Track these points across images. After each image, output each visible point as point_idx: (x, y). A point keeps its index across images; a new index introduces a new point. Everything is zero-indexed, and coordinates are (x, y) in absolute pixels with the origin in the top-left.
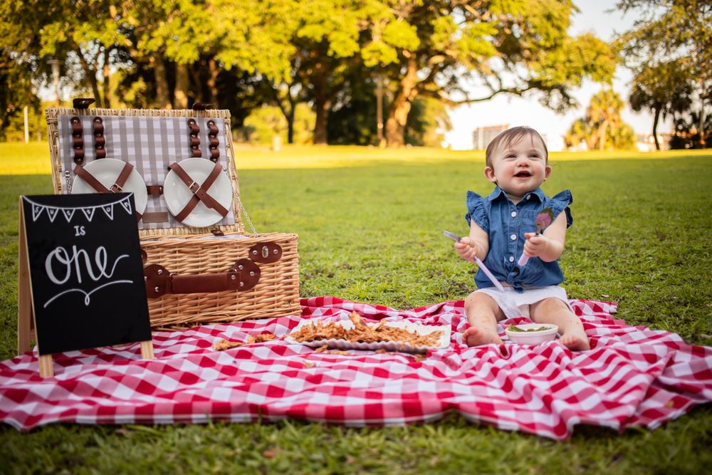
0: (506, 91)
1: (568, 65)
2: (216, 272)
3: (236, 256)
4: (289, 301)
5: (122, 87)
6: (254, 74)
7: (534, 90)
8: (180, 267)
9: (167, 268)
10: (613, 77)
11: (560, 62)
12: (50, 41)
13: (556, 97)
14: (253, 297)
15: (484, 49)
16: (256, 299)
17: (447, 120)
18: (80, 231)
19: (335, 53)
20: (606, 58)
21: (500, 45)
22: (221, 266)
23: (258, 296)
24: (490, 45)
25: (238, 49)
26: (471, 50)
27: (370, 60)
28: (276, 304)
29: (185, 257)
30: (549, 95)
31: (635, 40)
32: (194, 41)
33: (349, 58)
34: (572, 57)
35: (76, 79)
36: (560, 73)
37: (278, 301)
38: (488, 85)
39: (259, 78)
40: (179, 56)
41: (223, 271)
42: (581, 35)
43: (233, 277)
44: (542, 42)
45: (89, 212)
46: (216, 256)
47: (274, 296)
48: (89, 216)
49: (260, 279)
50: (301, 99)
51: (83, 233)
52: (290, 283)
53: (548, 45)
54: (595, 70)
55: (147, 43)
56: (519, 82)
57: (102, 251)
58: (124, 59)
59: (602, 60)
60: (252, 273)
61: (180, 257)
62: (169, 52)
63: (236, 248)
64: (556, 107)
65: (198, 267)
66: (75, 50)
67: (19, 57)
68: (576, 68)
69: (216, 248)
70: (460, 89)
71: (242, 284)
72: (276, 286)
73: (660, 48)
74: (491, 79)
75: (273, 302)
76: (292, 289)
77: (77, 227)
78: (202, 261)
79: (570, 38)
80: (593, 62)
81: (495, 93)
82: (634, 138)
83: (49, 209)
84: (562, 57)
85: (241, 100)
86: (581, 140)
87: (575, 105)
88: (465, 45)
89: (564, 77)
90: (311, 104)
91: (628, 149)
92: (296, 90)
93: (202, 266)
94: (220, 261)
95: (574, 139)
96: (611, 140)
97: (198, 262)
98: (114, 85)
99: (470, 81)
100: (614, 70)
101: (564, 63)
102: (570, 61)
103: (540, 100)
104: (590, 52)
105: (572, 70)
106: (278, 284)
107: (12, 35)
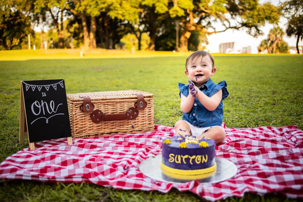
0: (231, 28)
1: (258, 16)
2: (121, 113)
3: (129, 106)
4: (150, 124)
5: (69, 26)
6: (124, 20)
7: (244, 27)
8: (107, 111)
9: (102, 111)
10: (279, 22)
11: (255, 15)
12: (39, 7)
13: (253, 30)
14: (135, 122)
15: (222, 10)
16: (136, 123)
17: (207, 40)
18: (44, 95)
19: (158, 12)
20: (276, 13)
21: (229, 8)
22: (123, 110)
23: (137, 122)
24: (225, 8)
25: (117, 10)
26: (216, 10)
27: (172, 14)
28: (144, 125)
29: (109, 107)
30: (251, 29)
31: (289, 5)
32: (98, 7)
33: (164, 14)
34: (260, 13)
35: (49, 23)
36: (255, 20)
37: (145, 124)
38: (224, 25)
39: (126, 22)
40: (92, 13)
41: (124, 112)
42: (265, 3)
43: (128, 115)
44: (247, 7)
45: (47, 87)
46: (121, 106)
47: (144, 122)
48: (47, 88)
49: (139, 115)
50: (144, 31)
51: (45, 95)
52: (150, 117)
53: (250, 8)
54: (270, 19)
55: (78, 8)
56: (238, 24)
57: (52, 102)
58: (69, 14)
59: (274, 14)
60: (135, 113)
61: (107, 107)
62: (88, 11)
63: (129, 103)
64: (253, 35)
65: (114, 111)
66: (49, 11)
67: (26, 14)
68: (262, 18)
69: (121, 103)
70: (212, 27)
71: (131, 117)
72: (144, 118)
73: (300, 9)
74: (226, 23)
75: (143, 124)
76: (151, 119)
77: (43, 93)
78: (116, 108)
79: (260, 5)
80: (270, 15)
81: (227, 28)
82: (288, 48)
83: (32, 86)
84: (256, 13)
85: (119, 32)
86: (265, 49)
87: (262, 34)
88: (213, 8)
89: (257, 21)
90: (149, 33)
91: (286, 53)
92: (142, 27)
93: (116, 110)
94: (123, 108)
95: (262, 49)
96: (278, 49)
97: (114, 108)
98: (65, 25)
99: (216, 23)
100: (279, 19)
101: (257, 16)
102: (259, 15)
103: (246, 32)
104: (268, 11)
105: (260, 19)
106: (145, 117)
107: (23, 5)
